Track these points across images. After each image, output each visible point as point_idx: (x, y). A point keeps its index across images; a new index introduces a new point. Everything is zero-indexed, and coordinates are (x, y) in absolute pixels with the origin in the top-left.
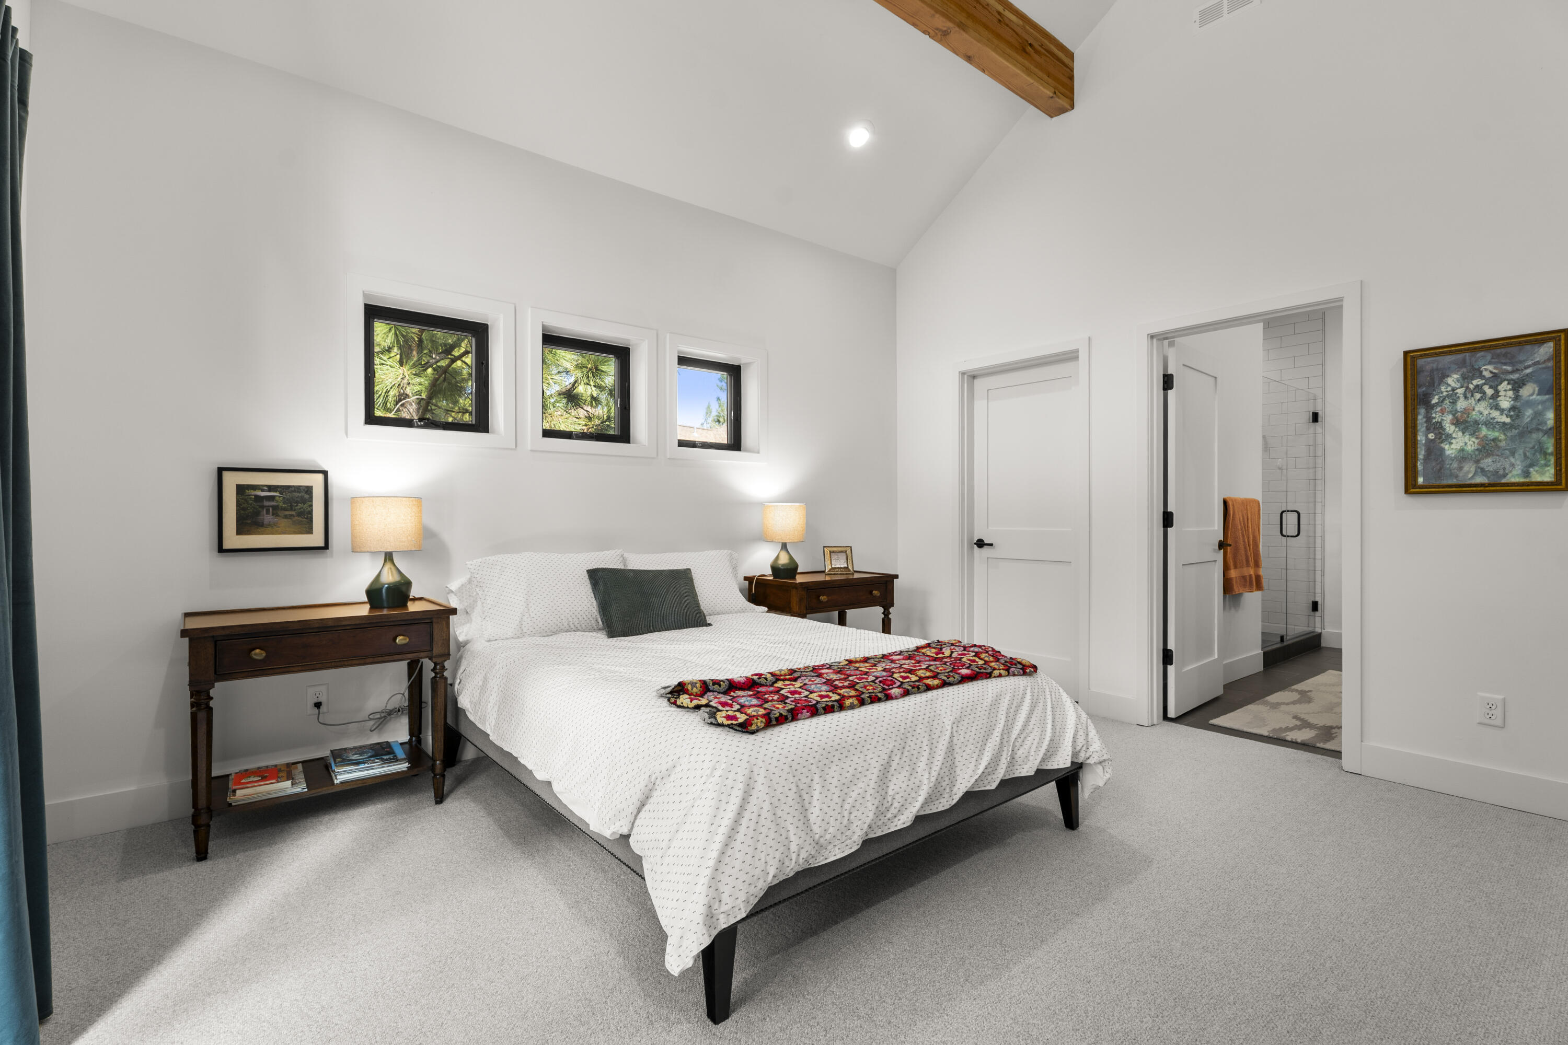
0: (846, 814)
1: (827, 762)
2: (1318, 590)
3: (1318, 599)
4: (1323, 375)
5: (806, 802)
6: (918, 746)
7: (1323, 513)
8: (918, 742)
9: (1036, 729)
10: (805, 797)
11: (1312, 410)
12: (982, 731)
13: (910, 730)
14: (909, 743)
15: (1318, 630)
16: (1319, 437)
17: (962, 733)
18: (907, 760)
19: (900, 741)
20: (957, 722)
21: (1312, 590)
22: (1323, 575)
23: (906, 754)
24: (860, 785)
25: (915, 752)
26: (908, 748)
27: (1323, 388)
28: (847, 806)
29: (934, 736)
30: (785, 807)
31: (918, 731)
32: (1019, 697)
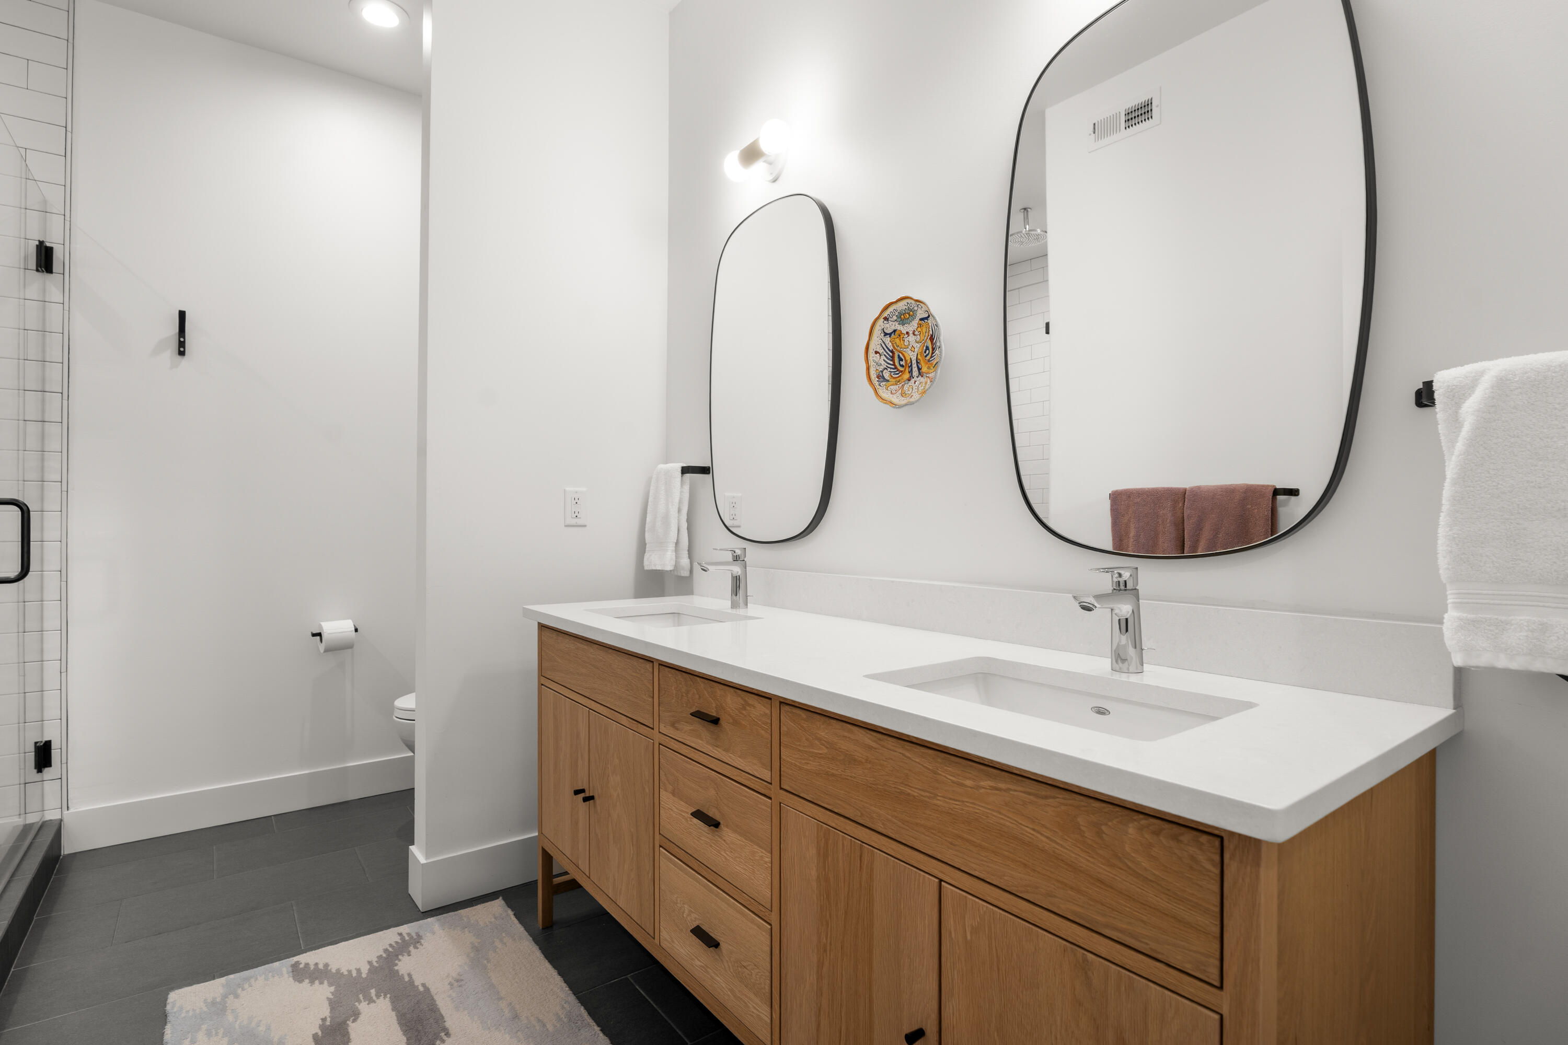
2: (52, 710)
3: (51, 734)
4: (67, 154)
7: (64, 510)
11: (35, 236)
15: (52, 815)
16: (55, 314)
21: (32, 715)
22: (64, 670)
27: (68, 187)
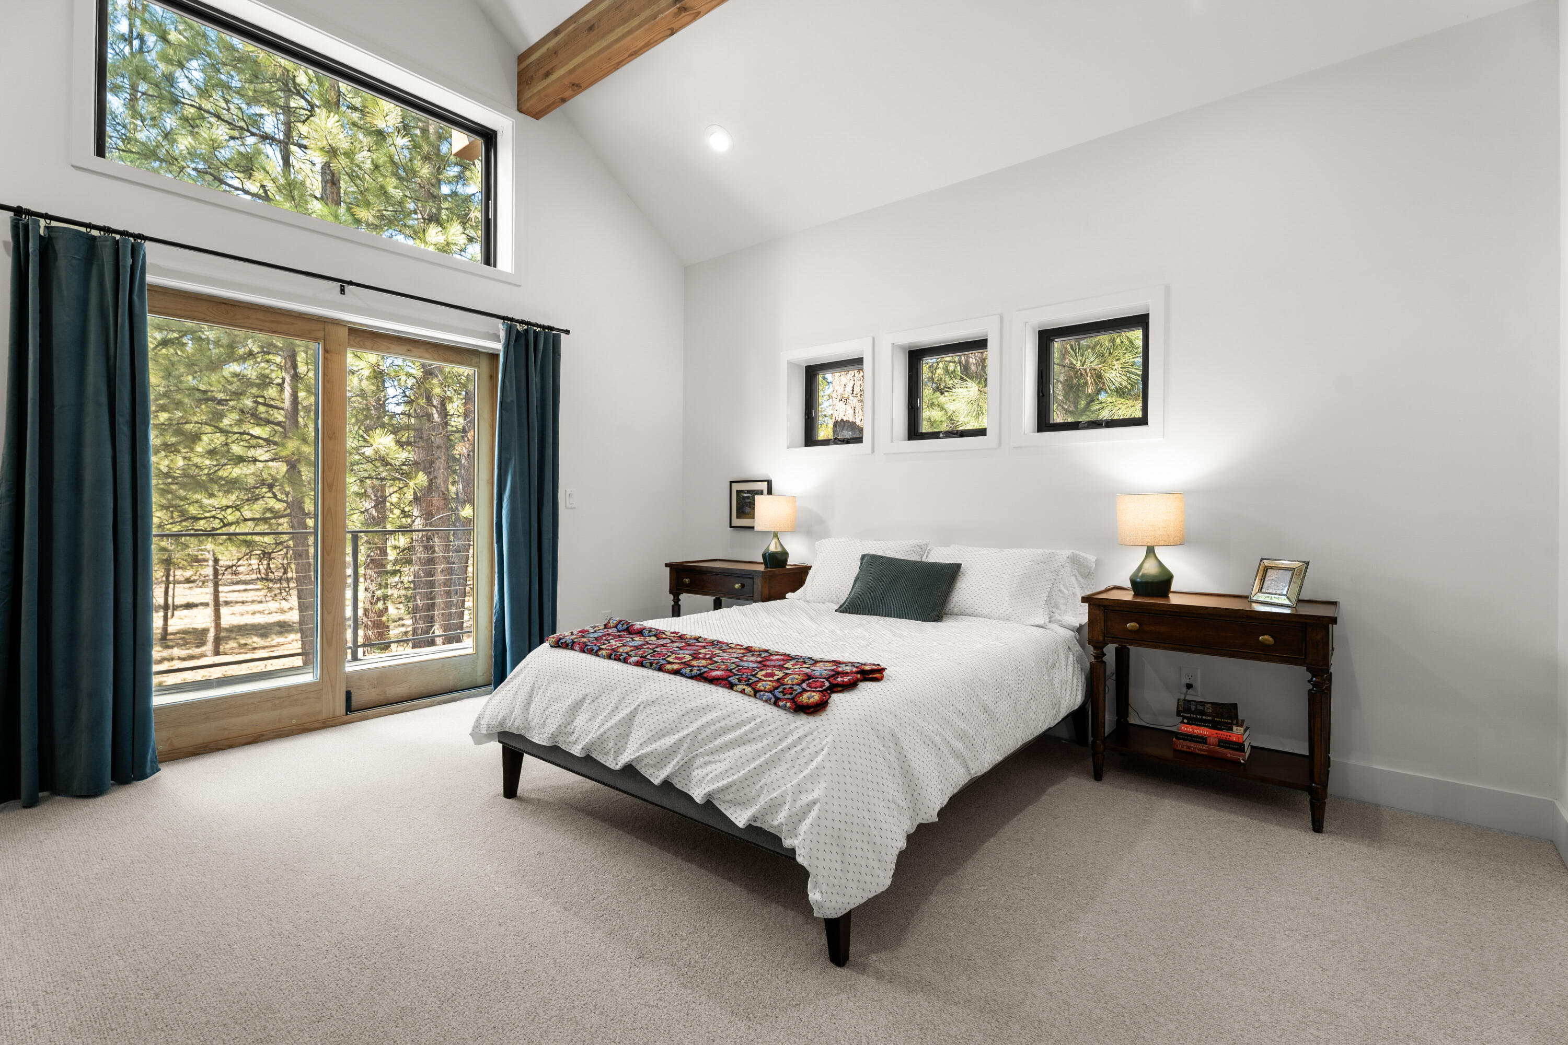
0: (545, 716)
1: (554, 679)
5: (534, 696)
6: (606, 703)
8: (609, 700)
9: (727, 762)
10: (535, 693)
12: (662, 724)
13: (610, 688)
14: (603, 697)
17: (645, 714)
18: (593, 708)
19: (597, 692)
20: (648, 704)
23: (596, 703)
24: (559, 705)
25: (602, 706)
26: (599, 700)
28: (547, 713)
29: (622, 704)
30: (522, 691)
31: (615, 693)
32: (734, 722)
